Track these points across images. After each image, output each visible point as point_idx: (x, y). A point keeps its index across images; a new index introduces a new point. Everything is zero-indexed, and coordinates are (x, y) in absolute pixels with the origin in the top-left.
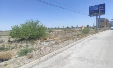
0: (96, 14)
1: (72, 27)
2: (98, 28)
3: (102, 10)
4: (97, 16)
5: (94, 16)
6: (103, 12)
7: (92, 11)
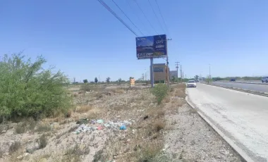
0: (150, 54)
1: (96, 80)
2: (154, 85)
3: (161, 46)
4: (152, 59)
5: (145, 58)
6: (164, 52)
7: (141, 47)
